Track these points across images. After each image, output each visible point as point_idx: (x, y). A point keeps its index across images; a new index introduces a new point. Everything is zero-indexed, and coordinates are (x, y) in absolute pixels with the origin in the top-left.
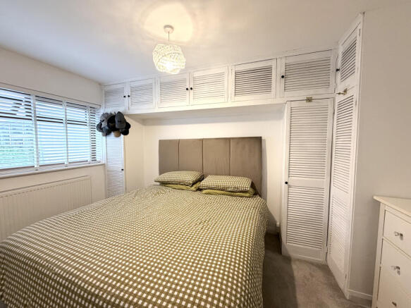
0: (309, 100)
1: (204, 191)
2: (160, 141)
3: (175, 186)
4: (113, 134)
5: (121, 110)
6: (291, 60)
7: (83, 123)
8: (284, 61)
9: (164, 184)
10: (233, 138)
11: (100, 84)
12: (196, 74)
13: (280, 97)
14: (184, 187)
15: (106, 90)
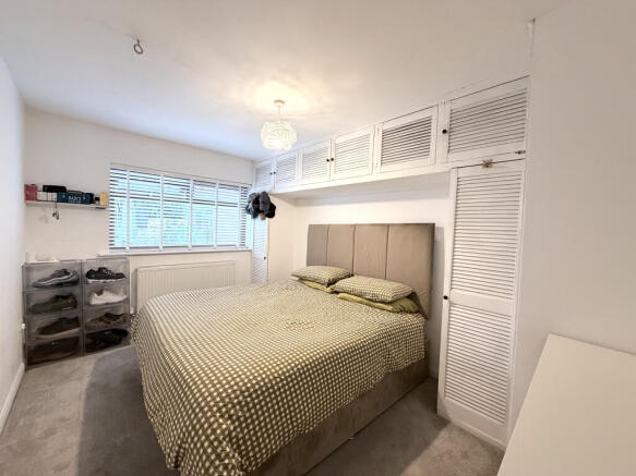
0: (487, 165)
1: (341, 295)
2: (310, 226)
3: (311, 284)
4: (259, 217)
5: (267, 189)
6: (458, 105)
7: (234, 205)
8: (448, 107)
9: (302, 279)
10: (393, 225)
11: (253, 162)
12: (340, 140)
13: (443, 163)
14: (319, 286)
15: (256, 167)
